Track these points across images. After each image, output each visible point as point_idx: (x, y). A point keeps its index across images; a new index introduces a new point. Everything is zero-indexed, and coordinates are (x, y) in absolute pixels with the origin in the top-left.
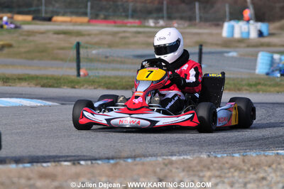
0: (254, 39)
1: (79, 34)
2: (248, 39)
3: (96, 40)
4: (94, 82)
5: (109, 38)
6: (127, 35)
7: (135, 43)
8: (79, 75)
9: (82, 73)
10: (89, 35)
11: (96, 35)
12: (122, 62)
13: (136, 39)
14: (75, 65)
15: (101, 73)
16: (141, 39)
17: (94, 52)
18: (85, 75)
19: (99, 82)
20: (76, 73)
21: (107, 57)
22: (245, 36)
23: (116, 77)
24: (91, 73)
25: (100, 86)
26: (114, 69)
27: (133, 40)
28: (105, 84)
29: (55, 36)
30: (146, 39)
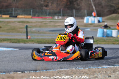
0: (96, 24)
1: (28, 22)
2: (94, 23)
3: (35, 24)
4: (33, 41)
5: (40, 24)
6: (47, 22)
7: (50, 26)
8: (27, 38)
10: (32, 23)
11: (34, 22)
12: (45, 33)
14: (25, 34)
15: (36, 37)
16: (52, 24)
17: (34, 29)
18: (30, 38)
21: (39, 31)
22: (93, 22)
23: (42, 39)
24: (32, 38)
25: (35, 42)
26: (41, 36)
27: (49, 24)
28: (37, 41)
29: (18, 23)
30: (54, 24)
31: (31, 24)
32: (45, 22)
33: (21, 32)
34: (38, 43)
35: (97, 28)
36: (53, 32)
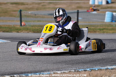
0: (104, 5)
1: (22, 4)
3: (31, 7)
4: (28, 29)
5: (37, 6)
6: (45, 4)
8: (21, 25)
9: (23, 24)
10: (27, 4)
11: (30, 4)
12: (43, 17)
13: (50, 6)
14: (19, 19)
15: (32, 23)
17: (30, 12)
18: (24, 25)
19: (30, 29)
20: (20, 24)
21: (36, 15)
22: (100, 4)
24: (27, 24)
25: (30, 31)
26: (38, 21)
27: (48, 6)
28: (33, 30)
29: (11, 5)
31: (26, 6)
32: (42, 4)
33: (15, 16)
34: (34, 32)
35: (105, 10)
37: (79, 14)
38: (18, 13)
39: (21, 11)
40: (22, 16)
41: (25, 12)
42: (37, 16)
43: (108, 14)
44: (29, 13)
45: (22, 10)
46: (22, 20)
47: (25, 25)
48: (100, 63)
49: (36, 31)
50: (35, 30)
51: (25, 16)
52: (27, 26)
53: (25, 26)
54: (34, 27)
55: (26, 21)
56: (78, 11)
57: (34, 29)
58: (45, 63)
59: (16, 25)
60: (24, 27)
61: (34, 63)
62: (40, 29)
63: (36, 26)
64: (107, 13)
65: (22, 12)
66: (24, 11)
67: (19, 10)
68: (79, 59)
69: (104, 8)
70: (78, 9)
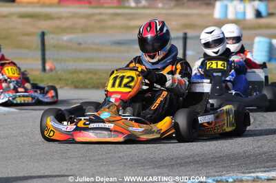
0: (250, 20)
1: (47, 17)
2: (245, 20)
3: (67, 23)
4: (60, 79)
5: (83, 21)
6: (103, 17)
7: (113, 27)
8: (44, 69)
9: (48, 67)
10: (60, 18)
11: (67, 18)
12: (98, 50)
13: (115, 23)
15: (71, 65)
16: (120, 22)
17: (65, 38)
18: (51, 70)
19: (66, 80)
20: (40, 67)
21: (80, 44)
22: (240, 17)
23: (89, 72)
24: (58, 67)
25: (67, 85)
26: (87, 60)
27: (110, 23)
28: (73, 82)
29: (20, 20)
30: (126, 22)
31: (58, 23)
32: (97, 18)
33: (28, 48)
34: (76, 87)
35: (252, 32)
36: (122, 48)
37: (189, 42)
38: (38, 40)
39: (43, 34)
40: (47, 48)
41: (53, 38)
42: (83, 46)
43: (259, 42)
44: (63, 41)
45: (45, 31)
46: (47, 57)
47: (55, 69)
48: (239, 165)
49: (81, 85)
50: (77, 81)
51: (54, 47)
52: (59, 72)
53: (54, 72)
54: (75, 76)
55: (57, 60)
56: (185, 34)
57: (75, 80)
58: (102, 165)
59: (32, 70)
60: (51, 73)
61: (76, 165)
62: (90, 78)
63: (81, 72)
64: (257, 39)
65: (46, 37)
66: (51, 36)
67: (39, 32)
68: (187, 153)
69: (250, 29)
70: (185, 31)
